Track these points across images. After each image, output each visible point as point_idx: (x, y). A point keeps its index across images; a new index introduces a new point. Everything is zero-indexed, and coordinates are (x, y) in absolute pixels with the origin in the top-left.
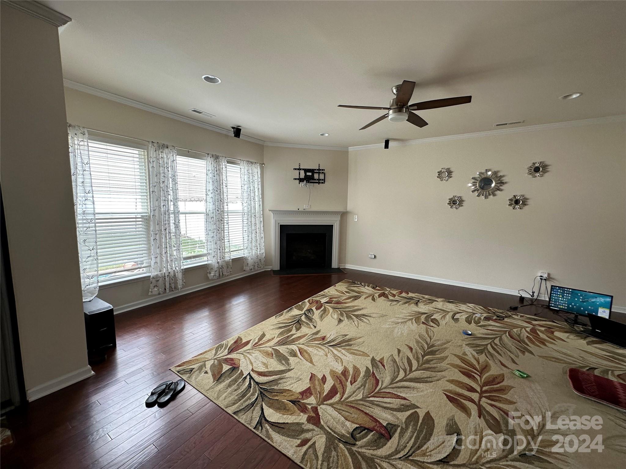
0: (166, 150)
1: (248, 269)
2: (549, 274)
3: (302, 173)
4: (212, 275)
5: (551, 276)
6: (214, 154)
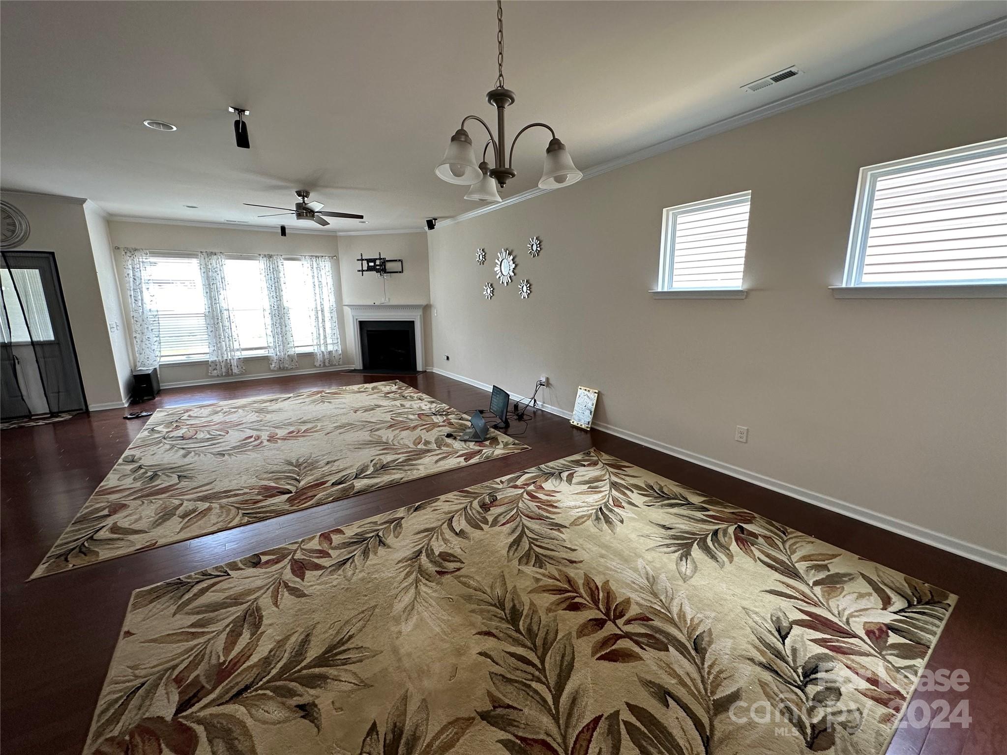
0: (215, 257)
1: (317, 364)
2: (547, 379)
3: (365, 263)
4: (273, 366)
5: (551, 381)
6: (266, 253)
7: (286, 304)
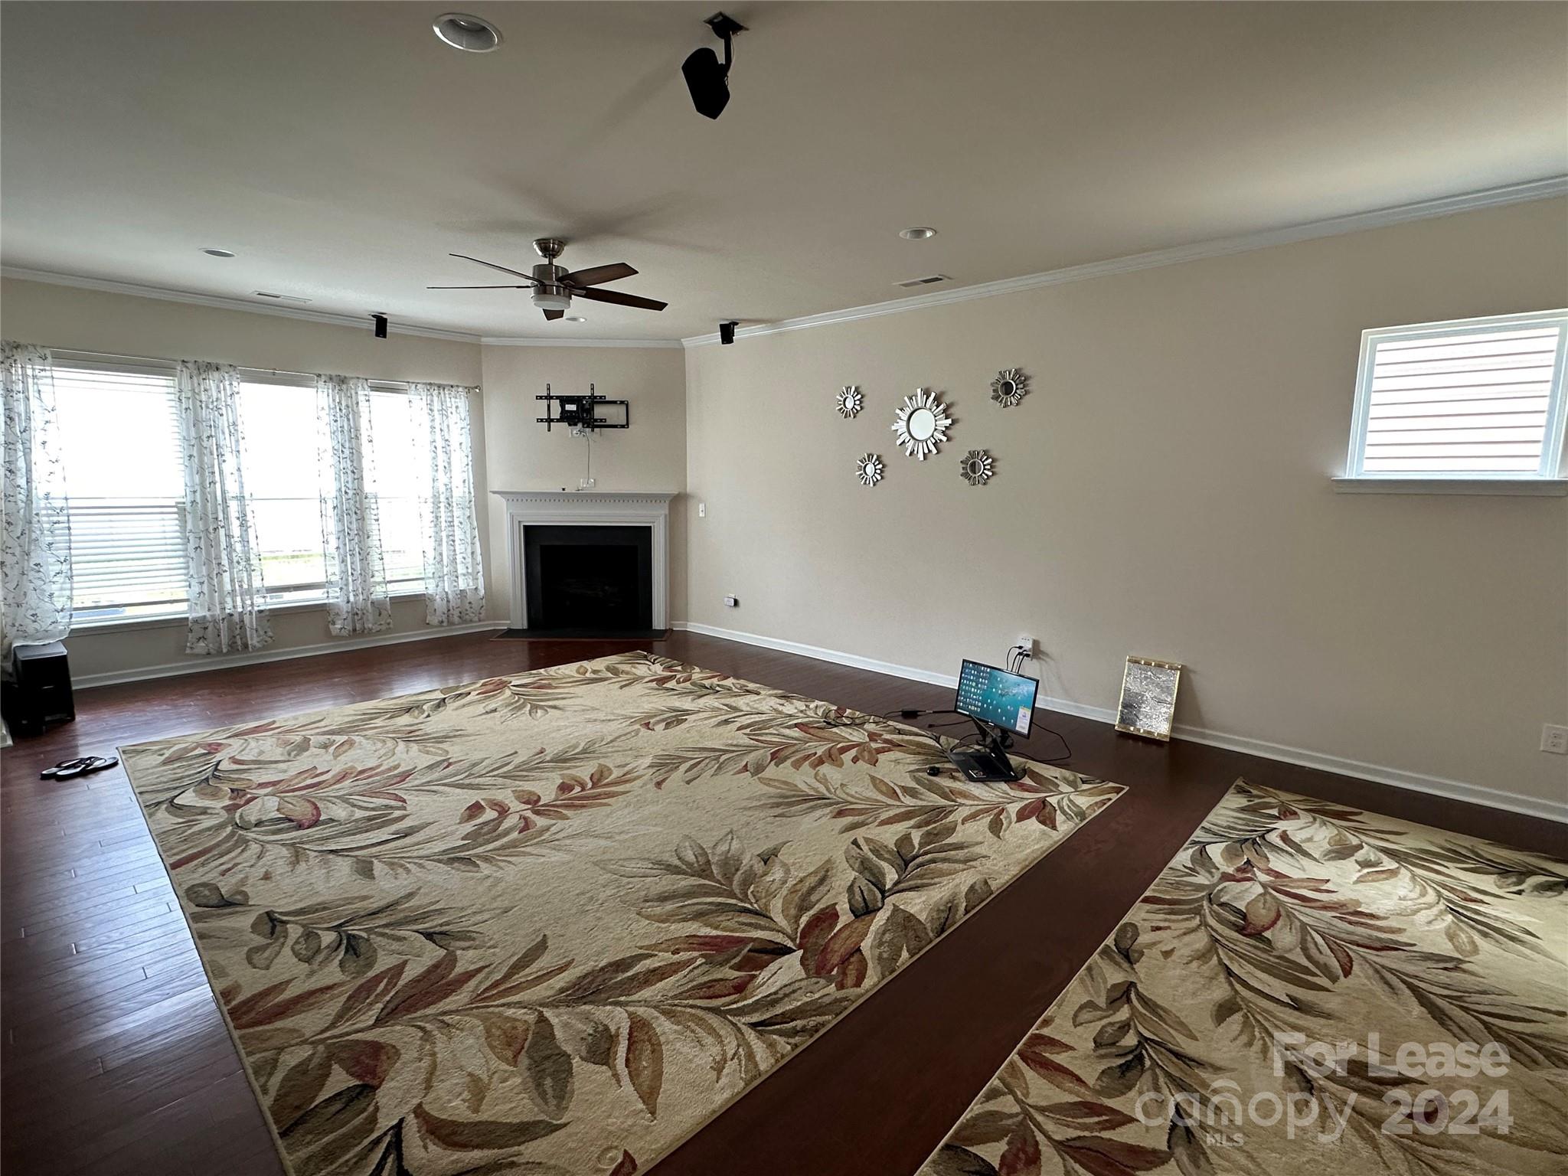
0: (216, 374)
1: (434, 620)
2: (1036, 643)
3: (556, 405)
4: (338, 626)
5: (1043, 647)
6: (334, 373)
7: (368, 487)
